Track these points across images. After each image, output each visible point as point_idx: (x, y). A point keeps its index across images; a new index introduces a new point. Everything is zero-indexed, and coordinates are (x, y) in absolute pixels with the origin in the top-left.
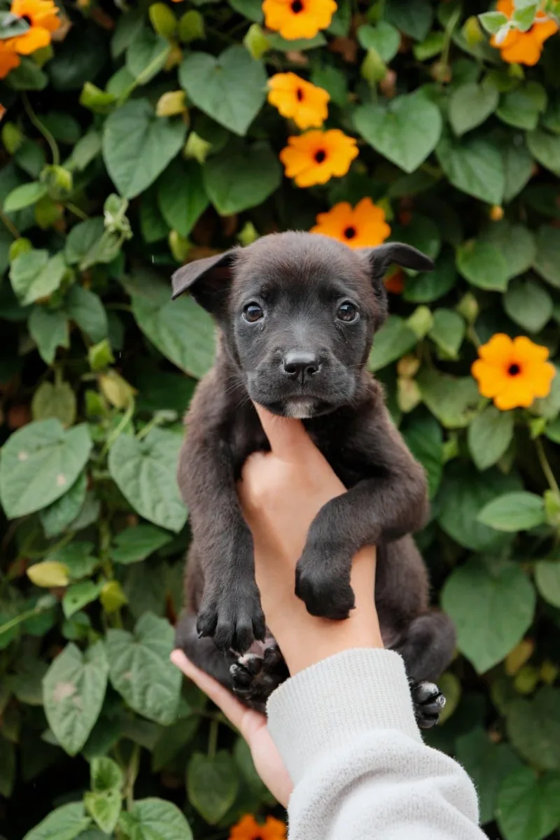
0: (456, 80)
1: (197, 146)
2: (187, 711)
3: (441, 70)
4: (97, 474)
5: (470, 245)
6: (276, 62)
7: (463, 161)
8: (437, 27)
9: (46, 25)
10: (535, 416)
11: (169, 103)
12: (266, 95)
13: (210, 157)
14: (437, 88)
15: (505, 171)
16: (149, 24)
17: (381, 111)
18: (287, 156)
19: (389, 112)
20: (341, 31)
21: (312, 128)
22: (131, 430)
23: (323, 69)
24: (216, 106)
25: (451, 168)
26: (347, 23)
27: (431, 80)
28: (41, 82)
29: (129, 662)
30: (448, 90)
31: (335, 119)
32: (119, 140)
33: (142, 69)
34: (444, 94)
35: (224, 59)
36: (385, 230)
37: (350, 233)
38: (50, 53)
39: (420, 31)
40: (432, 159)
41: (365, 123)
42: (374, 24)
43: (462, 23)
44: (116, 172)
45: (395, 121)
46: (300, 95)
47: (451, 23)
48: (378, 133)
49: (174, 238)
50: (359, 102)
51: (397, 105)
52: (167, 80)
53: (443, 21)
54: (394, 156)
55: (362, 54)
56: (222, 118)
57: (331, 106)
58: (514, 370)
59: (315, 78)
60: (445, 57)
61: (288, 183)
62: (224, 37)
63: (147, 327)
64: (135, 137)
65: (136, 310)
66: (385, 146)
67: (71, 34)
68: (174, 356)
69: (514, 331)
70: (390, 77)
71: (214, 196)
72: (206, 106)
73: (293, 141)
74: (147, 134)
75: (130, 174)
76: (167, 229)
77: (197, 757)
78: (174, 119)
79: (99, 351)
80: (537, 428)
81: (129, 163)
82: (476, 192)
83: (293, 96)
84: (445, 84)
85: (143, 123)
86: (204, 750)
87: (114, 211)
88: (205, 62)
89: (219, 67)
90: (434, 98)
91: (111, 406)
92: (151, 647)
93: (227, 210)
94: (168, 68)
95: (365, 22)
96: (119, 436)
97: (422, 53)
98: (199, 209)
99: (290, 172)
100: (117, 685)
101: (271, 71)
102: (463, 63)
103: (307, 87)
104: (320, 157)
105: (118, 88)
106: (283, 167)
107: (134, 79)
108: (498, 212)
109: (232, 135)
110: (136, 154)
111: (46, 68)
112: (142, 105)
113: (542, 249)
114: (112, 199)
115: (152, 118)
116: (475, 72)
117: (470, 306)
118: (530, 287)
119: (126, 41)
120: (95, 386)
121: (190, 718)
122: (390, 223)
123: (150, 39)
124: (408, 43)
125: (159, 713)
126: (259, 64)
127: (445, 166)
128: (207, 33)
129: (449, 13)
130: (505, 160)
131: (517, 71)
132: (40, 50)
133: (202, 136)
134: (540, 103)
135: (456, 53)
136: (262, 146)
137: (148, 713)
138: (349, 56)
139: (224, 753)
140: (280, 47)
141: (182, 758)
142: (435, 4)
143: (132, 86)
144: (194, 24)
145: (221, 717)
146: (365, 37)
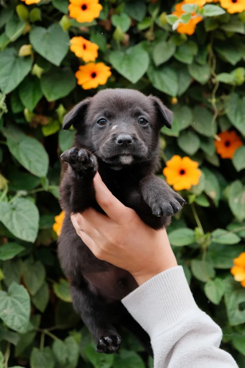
0: (157, 40)
1: (38, 70)
2: (32, 328)
3: (149, 35)
6: (74, 31)
7: (159, 77)
8: (148, 15)
10: (191, 194)
11: (25, 50)
12: (69, 47)
13: (43, 75)
14: (148, 43)
15: (178, 81)
16: (16, 13)
17: (121, 54)
18: (79, 75)
19: (126, 55)
20: (104, 18)
21: (90, 62)
22: (6, 199)
23: (95, 34)
24: (46, 53)
25: (154, 79)
26: (106, 15)
27: (145, 39)
29: (6, 304)
30: (153, 44)
31: (101, 57)
32: (2, 66)
33: (13, 35)
34: (151, 46)
35: (51, 29)
39: (140, 17)
40: (145, 76)
41: (115, 60)
42: (119, 14)
43: (159, 14)
44: (0, 82)
45: (128, 59)
46: (85, 47)
47: (155, 13)
48: (121, 64)
49: (26, 111)
50: (112, 49)
51: (129, 51)
52: (24, 39)
53: (151, 12)
54: (127, 76)
55: (113, 28)
56: (49, 58)
57: (99, 52)
58: (182, 172)
59: (92, 38)
60: (152, 29)
61: (79, 87)
62: (50, 19)
63: (13, 152)
64: (9, 66)
65: (9, 144)
66: (123, 71)
68: (26, 165)
69: (183, 154)
70: (126, 37)
71: (45, 93)
72: (42, 53)
73: (81, 68)
74: (14, 64)
75: (7, 82)
76: (23, 107)
77: (35, 350)
78: (27, 57)
80: (192, 199)
81: (6, 78)
82: (165, 90)
83: (82, 48)
84: (152, 41)
85: (13, 59)
86: (38, 346)
88: (41, 31)
89: (48, 33)
90: (146, 48)
92: (16, 298)
93: (51, 98)
94: (25, 33)
95: (115, 13)
96: (1, 202)
98: (38, 98)
99: (80, 82)
100: (0, 315)
101: (72, 35)
102: (160, 32)
103: (88, 43)
104: (94, 75)
105: (1, 43)
106: (77, 80)
107: (8, 39)
108: (175, 100)
109: (53, 66)
110: (9, 74)
112: (12, 51)
113: (195, 117)
115: (17, 56)
116: (165, 36)
117: (162, 143)
118: (190, 134)
119: (5, 20)
121: (32, 331)
123: (16, 20)
124: (135, 23)
125: (20, 328)
126: (66, 33)
127: (151, 78)
128: (42, 17)
129: (154, 8)
130: (178, 77)
131: (184, 37)
133: (40, 66)
134: (194, 51)
135: (156, 27)
136: (67, 69)
137: (14, 328)
138: (108, 28)
139: (48, 348)
140: (76, 25)
141: (28, 351)
142: (147, 4)
143: (7, 42)
144: (37, 14)
145: (46, 331)
146: (115, 20)
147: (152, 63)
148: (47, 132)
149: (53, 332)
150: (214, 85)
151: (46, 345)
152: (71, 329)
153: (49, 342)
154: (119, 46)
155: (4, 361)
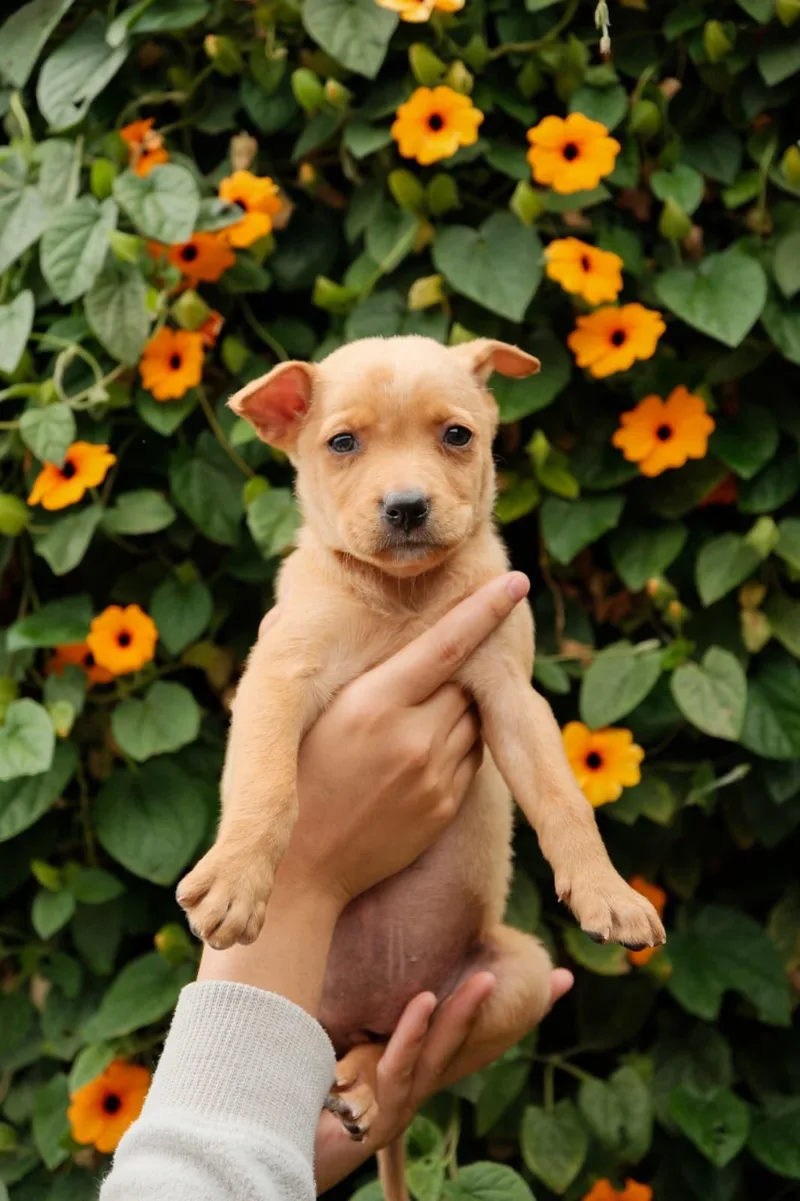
0: (779, 230)
2: (515, 1052)
3: (757, 218)
6: (550, 229)
8: (748, 165)
9: (264, 208)
11: (423, 292)
12: (544, 269)
14: (757, 241)
16: (389, 197)
17: (688, 276)
18: (576, 341)
19: (699, 275)
20: (627, 180)
21: (605, 304)
23: (610, 231)
24: (483, 290)
25: (783, 338)
26: (635, 171)
27: (747, 232)
28: (263, 282)
30: (770, 243)
31: (632, 291)
33: (386, 255)
34: (764, 248)
35: (487, 230)
36: (707, 425)
37: (664, 433)
38: (270, 245)
39: (727, 172)
40: (758, 331)
41: (672, 293)
42: (669, 169)
43: (779, 157)
45: (708, 286)
46: (586, 264)
47: (765, 159)
48: (689, 302)
50: (659, 269)
51: (707, 266)
52: (418, 263)
53: (756, 157)
54: (712, 329)
55: (658, 207)
56: (491, 303)
57: (625, 275)
60: (762, 202)
61: (579, 374)
62: (483, 204)
66: (700, 319)
67: (295, 220)
70: (695, 234)
72: (472, 292)
73: (582, 322)
77: (532, 1113)
78: (431, 312)
83: (577, 267)
84: (765, 236)
86: (539, 1101)
88: (465, 236)
89: (481, 241)
90: (753, 252)
93: (508, 416)
94: (418, 248)
95: (657, 167)
97: (733, 199)
99: (583, 360)
101: (546, 240)
102: (786, 207)
103: (594, 253)
104: (618, 338)
105: (358, 281)
106: (572, 356)
107: (376, 266)
109: (506, 323)
111: (268, 264)
112: (390, 299)
115: (404, 313)
119: (362, 220)
121: (519, 1062)
122: (716, 415)
123: (392, 215)
124: (714, 188)
126: (530, 231)
127: (776, 338)
128: (461, 200)
129: (763, 144)
132: (259, 241)
133: (469, 327)
135: (775, 195)
136: (542, 334)
138: (642, 212)
139: (565, 1104)
140: (554, 207)
141: (511, 1119)
142: (744, 136)
143: (375, 276)
144: (445, 192)
145: (555, 1060)
146: (659, 185)
147: (774, 292)
149: (575, 1060)
151: (558, 1097)
152: (624, 1048)
153: (567, 1088)
154: (678, 258)
155: (447, 1149)
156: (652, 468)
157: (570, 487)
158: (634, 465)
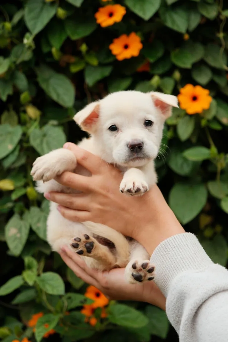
1: (61, 12)
4: (25, 145)
5: (177, 51)
7: (171, 16)
10: (203, 118)
13: (68, 18)
15: (189, 20)
18: (98, 15)
21: (108, 2)
22: (38, 127)
32: (31, 11)
36: (140, 46)
37: (126, 47)
40: (156, 15)
44: (29, 24)
48: (135, 5)
49: (54, 50)
54: (140, 14)
58: (195, 98)
61: (99, 25)
63: (43, 86)
64: (37, 10)
65: (40, 80)
66: (137, 10)
68: (54, 97)
71: (69, 33)
73: (101, 9)
74: (42, 9)
75: (35, 24)
76: (51, 46)
78: (52, 3)
79: (25, 97)
81: (35, 20)
82: (175, 28)
85: (41, 5)
87: (28, 39)
91: (31, 119)
93: (74, 38)
96: (33, 130)
98: (64, 38)
99: (99, 21)
100: (34, 228)
104: (111, 15)
106: (95, 20)
108: (187, 37)
109: (75, 8)
110: (37, 17)
114: (28, 35)
115: (44, 3)
117: (177, 75)
120: (25, 112)
122: (142, 42)
127: (163, 18)
130: (188, 15)
147: (164, 3)
148: (74, 69)
150: (221, 21)
156: (121, 58)
157: (94, 62)
158: (115, 56)
